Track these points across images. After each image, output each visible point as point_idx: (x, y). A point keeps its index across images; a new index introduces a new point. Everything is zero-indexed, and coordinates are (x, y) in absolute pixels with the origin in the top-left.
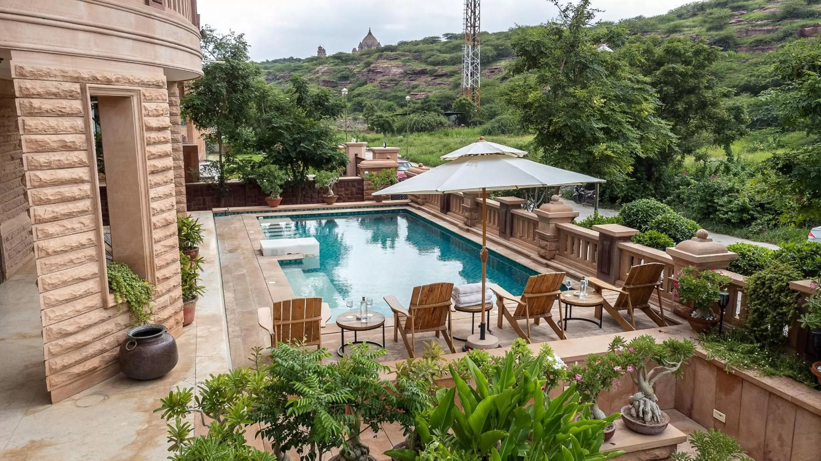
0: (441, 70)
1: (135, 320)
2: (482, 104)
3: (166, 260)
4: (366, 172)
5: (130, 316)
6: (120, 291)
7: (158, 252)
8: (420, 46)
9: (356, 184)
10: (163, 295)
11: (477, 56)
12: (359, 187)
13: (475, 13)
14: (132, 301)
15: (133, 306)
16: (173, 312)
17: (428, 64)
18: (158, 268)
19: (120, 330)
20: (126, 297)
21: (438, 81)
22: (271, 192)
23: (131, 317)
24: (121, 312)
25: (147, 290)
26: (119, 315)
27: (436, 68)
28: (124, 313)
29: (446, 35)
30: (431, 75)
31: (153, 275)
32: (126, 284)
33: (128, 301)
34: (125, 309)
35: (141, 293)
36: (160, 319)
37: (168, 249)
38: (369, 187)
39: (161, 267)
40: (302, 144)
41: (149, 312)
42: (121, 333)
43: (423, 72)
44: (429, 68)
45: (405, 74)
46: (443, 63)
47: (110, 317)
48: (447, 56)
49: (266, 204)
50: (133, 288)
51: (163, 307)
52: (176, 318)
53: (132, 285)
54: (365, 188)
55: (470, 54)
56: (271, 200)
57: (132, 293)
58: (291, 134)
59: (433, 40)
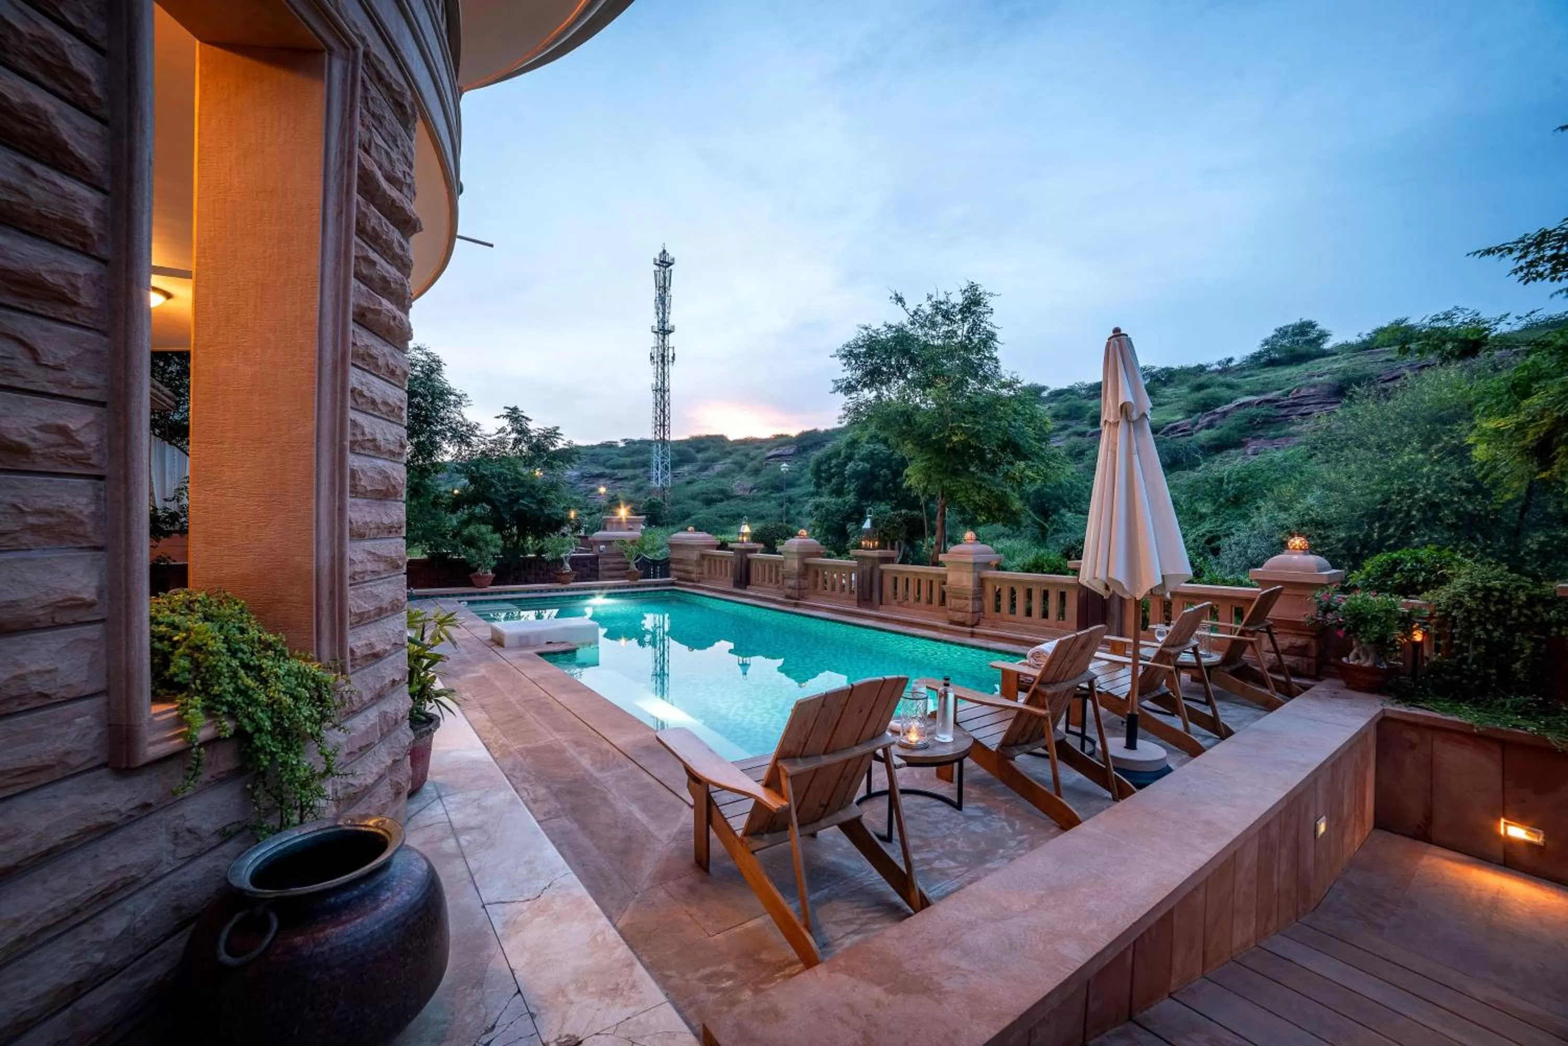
0: (620, 473)
1: (265, 802)
2: (673, 504)
3: (376, 597)
4: (602, 547)
5: (245, 790)
6: (205, 691)
7: (358, 568)
8: (598, 450)
9: (588, 562)
10: (365, 707)
11: (667, 455)
12: (593, 566)
13: (664, 412)
14: (259, 729)
15: (261, 749)
16: (389, 762)
17: (607, 467)
18: (354, 619)
19: (193, 858)
20: (232, 716)
21: (619, 484)
22: (479, 565)
23: (248, 795)
24: (205, 776)
25: (318, 688)
26: (197, 793)
27: (616, 471)
28: (219, 781)
29: (625, 440)
30: (610, 478)
31: (339, 639)
32: (235, 663)
33: (240, 734)
34: (225, 761)
35: (296, 699)
36: (351, 790)
37: (382, 566)
38: (606, 567)
39: (362, 619)
40: (521, 501)
41: (320, 768)
42: (196, 872)
43: (601, 476)
44: (608, 471)
45: (582, 477)
46: (623, 466)
47: (146, 806)
48: (627, 460)
49: (471, 585)
50: (264, 681)
51: (360, 749)
52: (395, 779)
53: (260, 668)
54: (600, 567)
55: (660, 452)
56: (479, 577)
57: (263, 698)
58: (507, 488)
59: (610, 446)
